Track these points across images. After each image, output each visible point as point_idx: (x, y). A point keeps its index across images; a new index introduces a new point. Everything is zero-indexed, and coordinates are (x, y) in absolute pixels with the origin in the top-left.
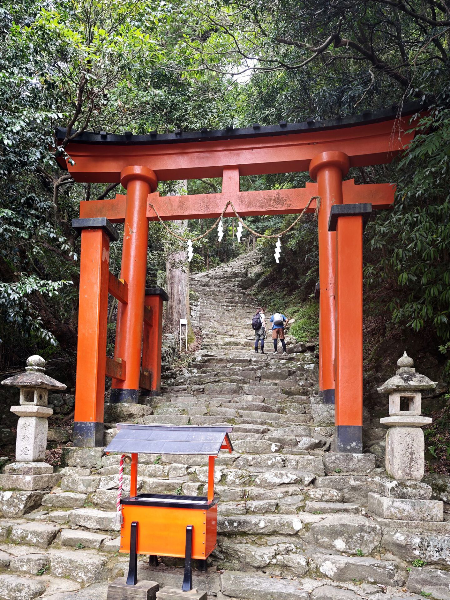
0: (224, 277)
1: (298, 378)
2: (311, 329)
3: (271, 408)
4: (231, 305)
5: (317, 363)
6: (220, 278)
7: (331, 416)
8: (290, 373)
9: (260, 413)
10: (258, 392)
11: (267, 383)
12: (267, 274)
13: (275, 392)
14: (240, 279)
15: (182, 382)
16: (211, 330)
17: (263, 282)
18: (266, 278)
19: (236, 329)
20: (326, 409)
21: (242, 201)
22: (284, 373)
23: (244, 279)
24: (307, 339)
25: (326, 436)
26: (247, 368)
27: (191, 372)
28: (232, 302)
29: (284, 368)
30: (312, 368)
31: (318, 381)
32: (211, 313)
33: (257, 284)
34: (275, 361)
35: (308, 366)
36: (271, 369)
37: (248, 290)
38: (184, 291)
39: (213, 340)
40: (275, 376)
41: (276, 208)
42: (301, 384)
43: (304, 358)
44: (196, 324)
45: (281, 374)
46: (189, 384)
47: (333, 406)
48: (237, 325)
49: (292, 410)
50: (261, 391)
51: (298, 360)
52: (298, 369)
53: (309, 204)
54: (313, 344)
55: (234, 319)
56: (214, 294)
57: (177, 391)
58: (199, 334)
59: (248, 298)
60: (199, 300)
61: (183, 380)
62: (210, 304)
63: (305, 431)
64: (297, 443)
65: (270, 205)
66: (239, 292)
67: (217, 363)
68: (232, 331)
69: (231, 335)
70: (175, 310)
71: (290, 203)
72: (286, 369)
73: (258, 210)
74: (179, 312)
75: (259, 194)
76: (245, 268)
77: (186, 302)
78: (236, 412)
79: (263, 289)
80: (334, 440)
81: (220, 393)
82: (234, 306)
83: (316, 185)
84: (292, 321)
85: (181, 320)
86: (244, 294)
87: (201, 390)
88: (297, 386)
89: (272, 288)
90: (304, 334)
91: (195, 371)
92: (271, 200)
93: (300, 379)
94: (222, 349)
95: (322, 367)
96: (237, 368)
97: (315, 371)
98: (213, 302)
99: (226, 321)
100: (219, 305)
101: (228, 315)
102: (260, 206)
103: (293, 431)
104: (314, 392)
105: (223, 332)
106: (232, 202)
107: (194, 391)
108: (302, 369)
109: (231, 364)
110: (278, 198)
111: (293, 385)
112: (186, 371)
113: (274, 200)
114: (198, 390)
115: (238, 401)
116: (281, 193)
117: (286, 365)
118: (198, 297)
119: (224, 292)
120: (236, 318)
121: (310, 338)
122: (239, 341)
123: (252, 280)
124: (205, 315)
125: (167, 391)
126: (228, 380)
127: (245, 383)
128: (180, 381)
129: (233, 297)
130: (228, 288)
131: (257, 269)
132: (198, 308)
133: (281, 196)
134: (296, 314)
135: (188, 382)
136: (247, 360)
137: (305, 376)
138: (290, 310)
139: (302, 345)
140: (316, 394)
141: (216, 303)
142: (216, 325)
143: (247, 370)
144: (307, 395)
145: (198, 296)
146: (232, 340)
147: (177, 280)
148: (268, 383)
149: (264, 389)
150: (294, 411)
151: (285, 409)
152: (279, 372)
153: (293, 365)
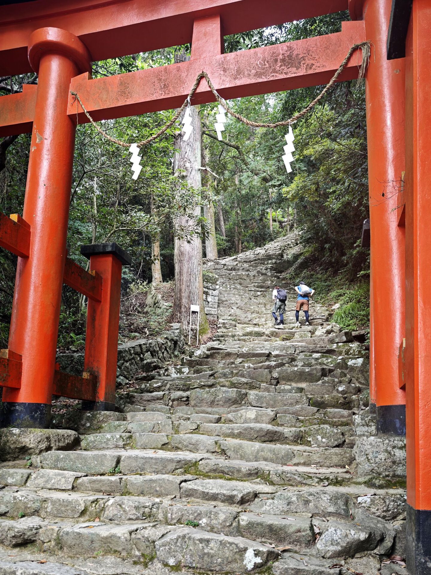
0: (255, 260)
1: (336, 380)
2: (360, 315)
3: (282, 434)
4: (260, 290)
5: (367, 357)
6: (250, 262)
7: (394, 462)
8: (325, 373)
9: (257, 445)
10: (271, 402)
11: (287, 387)
12: (307, 254)
13: (297, 402)
14: (274, 261)
15: (159, 387)
16: (229, 318)
17: (301, 264)
18: (306, 258)
19: (263, 317)
20: (382, 447)
21: (225, 70)
22: (315, 372)
23: (278, 261)
24: (355, 328)
25: (384, 517)
26: (260, 365)
27: (180, 372)
28: (262, 287)
29: (316, 364)
30: (359, 365)
31: (368, 384)
32: (233, 299)
33: (294, 267)
34: (306, 355)
35: (354, 361)
36: (296, 366)
37: (283, 274)
38: (195, 271)
39: (231, 329)
40: (301, 376)
41: (286, 73)
42: (340, 389)
43: (349, 350)
44: (213, 311)
45: (310, 374)
46: (169, 389)
47: (397, 441)
48: (265, 312)
49: (319, 437)
50: (275, 402)
51: (340, 353)
52: (338, 366)
53: (349, 59)
54: (362, 332)
55: (262, 306)
56: (241, 279)
57: (148, 401)
58: (214, 324)
59: (284, 282)
60: (218, 282)
61: (160, 384)
62: (234, 288)
63: (336, 504)
64: (314, 537)
65: (274, 71)
66: (272, 276)
67: (223, 358)
68: (258, 319)
69: (255, 324)
70: (184, 295)
71: (312, 62)
72: (319, 367)
73: (253, 81)
74: (189, 297)
75: (256, 53)
76: (280, 249)
77: (198, 285)
78: (216, 443)
79: (301, 272)
80: (403, 526)
81: (212, 403)
82: (264, 291)
83: (362, 24)
84: (337, 306)
85: (192, 306)
86: (278, 278)
87: (184, 399)
88: (335, 393)
89: (313, 270)
90: (351, 322)
91: (186, 370)
92: (276, 61)
93: (340, 382)
94: (239, 340)
95: (375, 362)
96: (246, 365)
97: (364, 369)
98: (239, 286)
99: (252, 307)
100: (245, 291)
101: (255, 300)
102: (258, 75)
103: (307, 502)
104: (361, 403)
105: (247, 320)
106: (208, 72)
107: (173, 400)
108: (343, 365)
109: (239, 360)
110: (290, 57)
111: (329, 392)
112: (174, 370)
113: (283, 60)
114: (179, 399)
115: (232, 418)
116: (295, 47)
117: (320, 361)
118: (217, 280)
119: (254, 276)
120: (265, 305)
121: (359, 327)
122: (264, 331)
123: (288, 261)
124: (227, 301)
125: (135, 400)
126: (227, 384)
127: (252, 387)
128: (155, 385)
129: (264, 281)
130: (258, 272)
131: (296, 250)
132: (216, 293)
133: (295, 53)
134: (341, 298)
135: (168, 386)
136: (264, 354)
137: (348, 376)
138: (333, 294)
139: (346, 334)
140: (366, 405)
141: (242, 288)
142: (239, 312)
143: (261, 368)
144: (350, 408)
145: (216, 278)
146: (256, 329)
147: (186, 258)
148: (289, 387)
149: (280, 398)
150: (324, 440)
151: (307, 436)
152: (307, 370)
153: (329, 360)
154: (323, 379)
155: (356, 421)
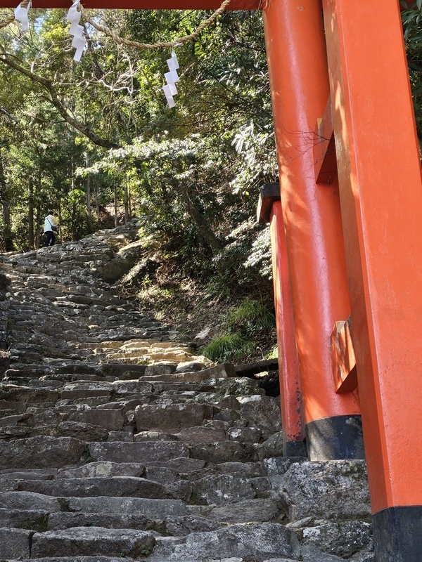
1: (226, 423)
3: (162, 488)
8: (207, 413)
11: (153, 434)
13: (171, 456)
14: (99, 262)
22: (193, 411)
23: (106, 264)
26: (102, 405)
30: (258, 400)
34: (171, 393)
35: (247, 399)
40: (172, 419)
43: (235, 388)
50: (135, 455)
52: (226, 403)
56: (45, 286)
72: (197, 404)
81: (28, 463)
86: (107, 289)
88: (226, 441)
93: (233, 426)
96: (79, 406)
105: (59, 351)
109: (64, 402)
111: (216, 439)
117: (197, 397)
119: (66, 283)
126: (52, 432)
127: (94, 438)
129: (84, 292)
130: (73, 278)
136: (104, 391)
137: (243, 418)
149: (143, 449)
150: (226, 496)
151: (200, 491)
152: (181, 408)
153: (212, 396)
154: (206, 422)
155: (270, 466)
